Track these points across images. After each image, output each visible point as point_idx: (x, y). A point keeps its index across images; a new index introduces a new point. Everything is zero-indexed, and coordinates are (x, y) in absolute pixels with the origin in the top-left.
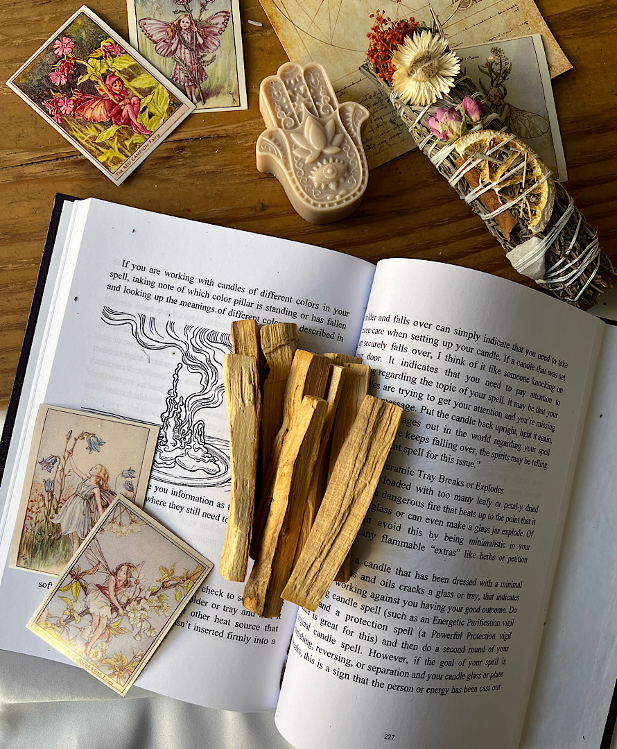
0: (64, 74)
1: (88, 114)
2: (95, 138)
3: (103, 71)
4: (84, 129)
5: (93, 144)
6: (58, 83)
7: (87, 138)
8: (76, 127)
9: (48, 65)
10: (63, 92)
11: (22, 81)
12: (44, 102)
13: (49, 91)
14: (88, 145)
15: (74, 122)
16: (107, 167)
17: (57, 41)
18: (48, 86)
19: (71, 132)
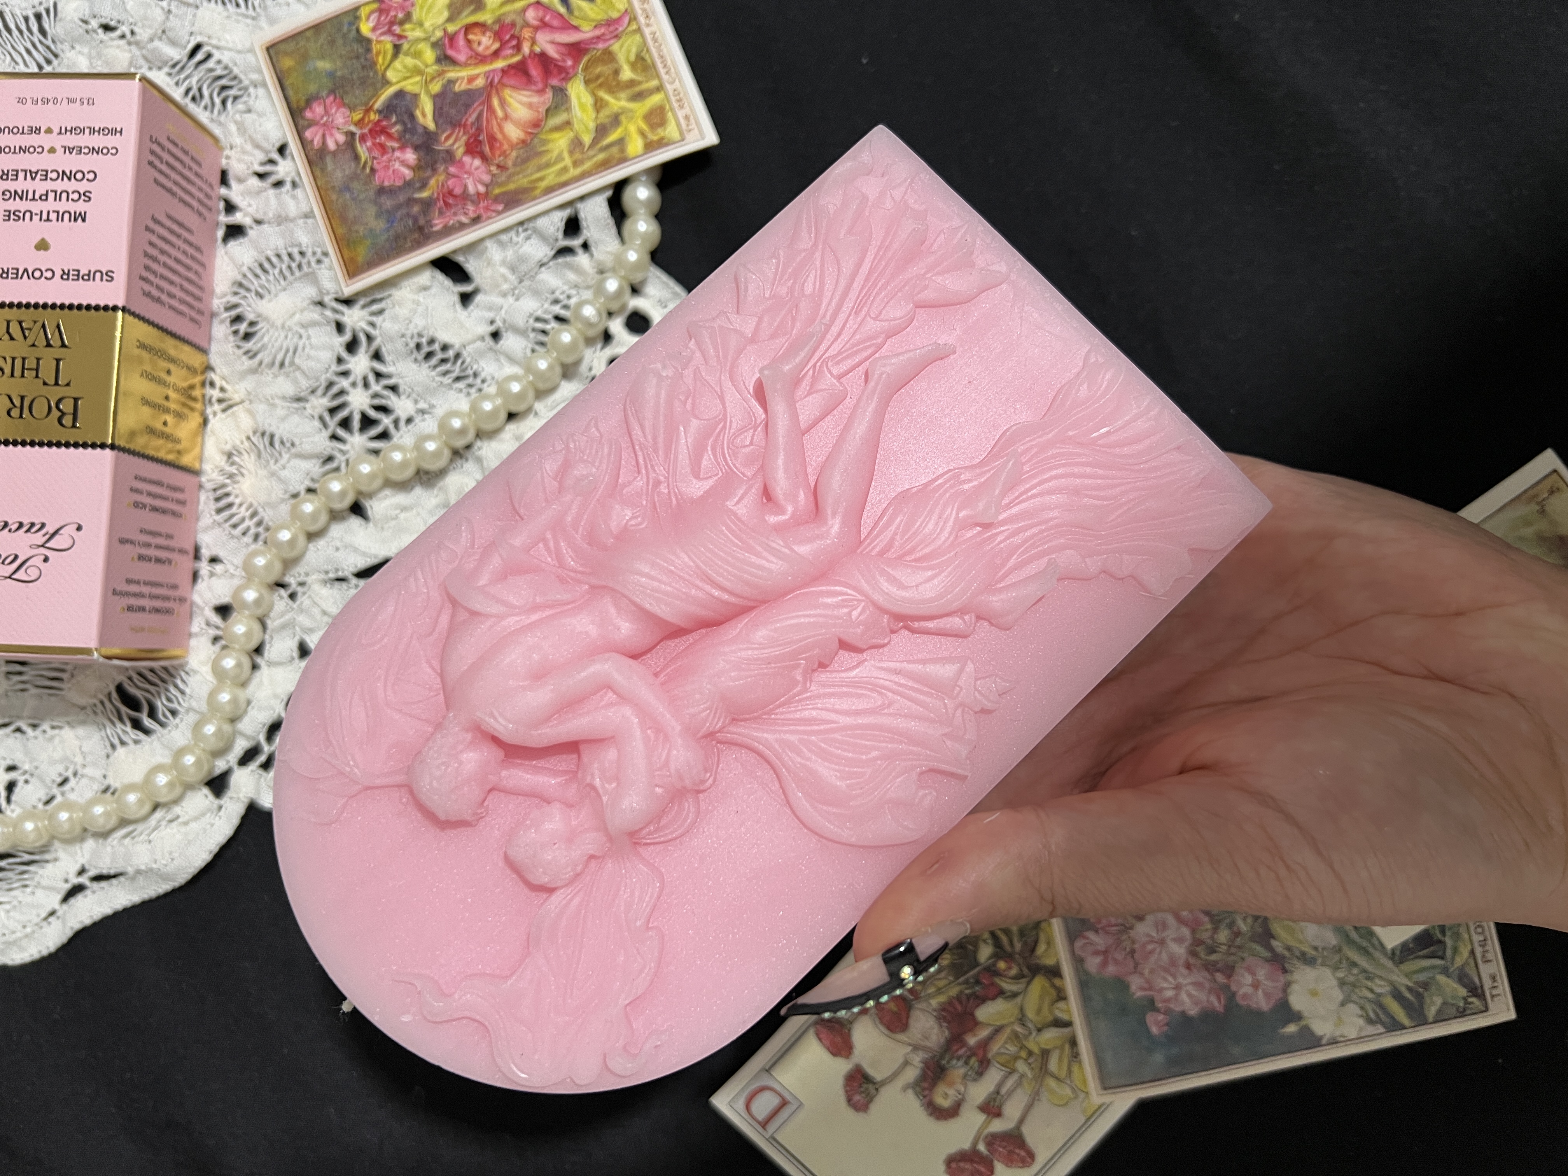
0: (393, 150)
1: (513, 132)
2: (576, 144)
3: (429, 55)
4: (544, 159)
5: (591, 153)
6: (408, 173)
7: (568, 161)
8: (531, 174)
9: (354, 177)
10: (434, 170)
11: (362, 253)
12: (436, 225)
13: (416, 201)
14: (587, 165)
15: (518, 173)
16: (661, 143)
17: (308, 134)
18: (402, 198)
19: (538, 192)
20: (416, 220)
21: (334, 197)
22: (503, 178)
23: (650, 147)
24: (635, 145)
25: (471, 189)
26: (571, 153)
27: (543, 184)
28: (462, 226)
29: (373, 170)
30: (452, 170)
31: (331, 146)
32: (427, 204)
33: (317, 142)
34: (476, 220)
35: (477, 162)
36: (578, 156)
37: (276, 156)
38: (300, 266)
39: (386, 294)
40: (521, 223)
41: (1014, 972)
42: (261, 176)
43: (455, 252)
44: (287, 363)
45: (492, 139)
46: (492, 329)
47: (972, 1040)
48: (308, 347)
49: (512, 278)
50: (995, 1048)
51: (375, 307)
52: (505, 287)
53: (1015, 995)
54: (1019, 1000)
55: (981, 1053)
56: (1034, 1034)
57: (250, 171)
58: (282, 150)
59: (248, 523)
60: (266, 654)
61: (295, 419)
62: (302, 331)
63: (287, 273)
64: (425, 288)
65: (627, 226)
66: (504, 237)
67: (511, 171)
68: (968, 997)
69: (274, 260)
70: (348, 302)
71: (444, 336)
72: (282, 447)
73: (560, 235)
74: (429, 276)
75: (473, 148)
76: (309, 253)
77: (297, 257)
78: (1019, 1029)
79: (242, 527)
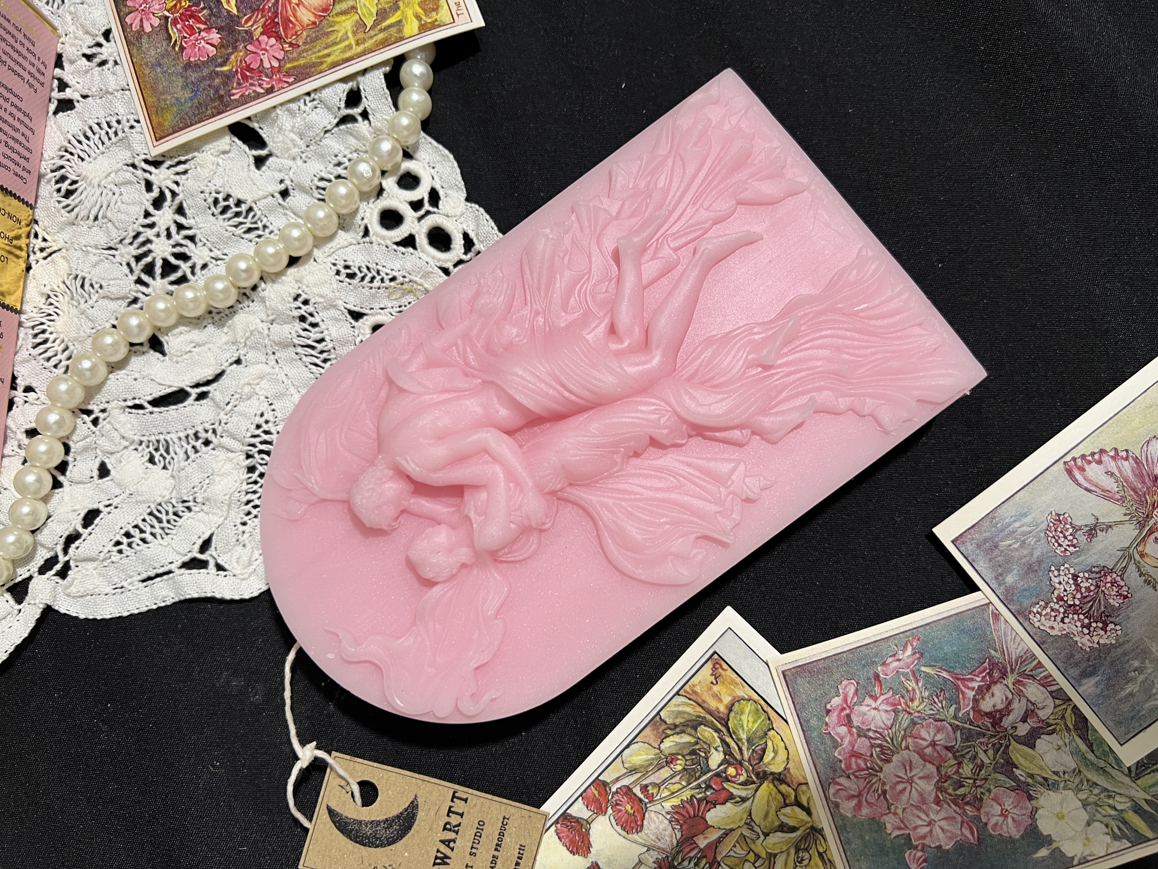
0: (200, 31)
2: (361, 25)
4: (332, 38)
5: (372, 33)
6: (212, 51)
7: (352, 41)
8: (319, 51)
9: (165, 54)
10: (235, 48)
11: (169, 119)
12: (234, 95)
13: (217, 74)
14: (368, 44)
15: (307, 51)
16: (434, 26)
17: (128, 20)
18: (205, 72)
19: (324, 66)
20: (217, 91)
21: (147, 71)
22: (295, 55)
23: (424, 28)
24: (411, 27)
25: (267, 65)
26: (354, 33)
27: (329, 60)
28: (258, 96)
29: (182, 48)
30: (250, 47)
31: (148, 29)
32: (228, 77)
33: (136, 27)
34: (270, 91)
35: (273, 41)
36: (361, 35)
37: (102, 40)
38: (116, 133)
39: (189, 156)
40: (308, 94)
41: (742, 779)
42: (89, 57)
43: (249, 118)
44: (100, 217)
45: (287, 21)
46: (282, 187)
47: (702, 842)
48: (119, 203)
49: (301, 143)
50: (723, 850)
51: (181, 168)
52: (295, 151)
53: (744, 800)
54: (748, 804)
55: (711, 856)
56: (762, 837)
57: (80, 53)
58: (107, 34)
59: (59, 357)
60: (68, 473)
61: (106, 265)
62: (115, 189)
63: (105, 139)
64: (225, 152)
65: (403, 97)
66: (293, 106)
67: (302, 48)
68: (700, 801)
69: (96, 128)
70: (156, 164)
71: (237, 194)
72: (91, 288)
73: (343, 105)
74: (228, 141)
75: (269, 30)
76: (124, 122)
77: (114, 124)
78: (747, 833)
79: (54, 361)
